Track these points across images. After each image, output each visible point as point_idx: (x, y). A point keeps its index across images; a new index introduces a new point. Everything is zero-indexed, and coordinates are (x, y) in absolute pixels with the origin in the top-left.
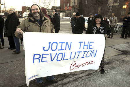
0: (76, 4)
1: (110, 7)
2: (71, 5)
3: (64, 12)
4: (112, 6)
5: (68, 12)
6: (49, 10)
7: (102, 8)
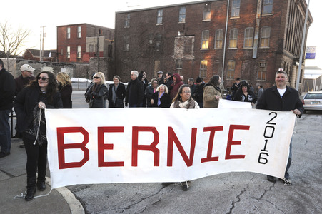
0: (101, 50)
1: (177, 61)
2: (87, 50)
3: (72, 66)
4: (182, 60)
5: (80, 66)
6: (20, 57)
7: (161, 63)
